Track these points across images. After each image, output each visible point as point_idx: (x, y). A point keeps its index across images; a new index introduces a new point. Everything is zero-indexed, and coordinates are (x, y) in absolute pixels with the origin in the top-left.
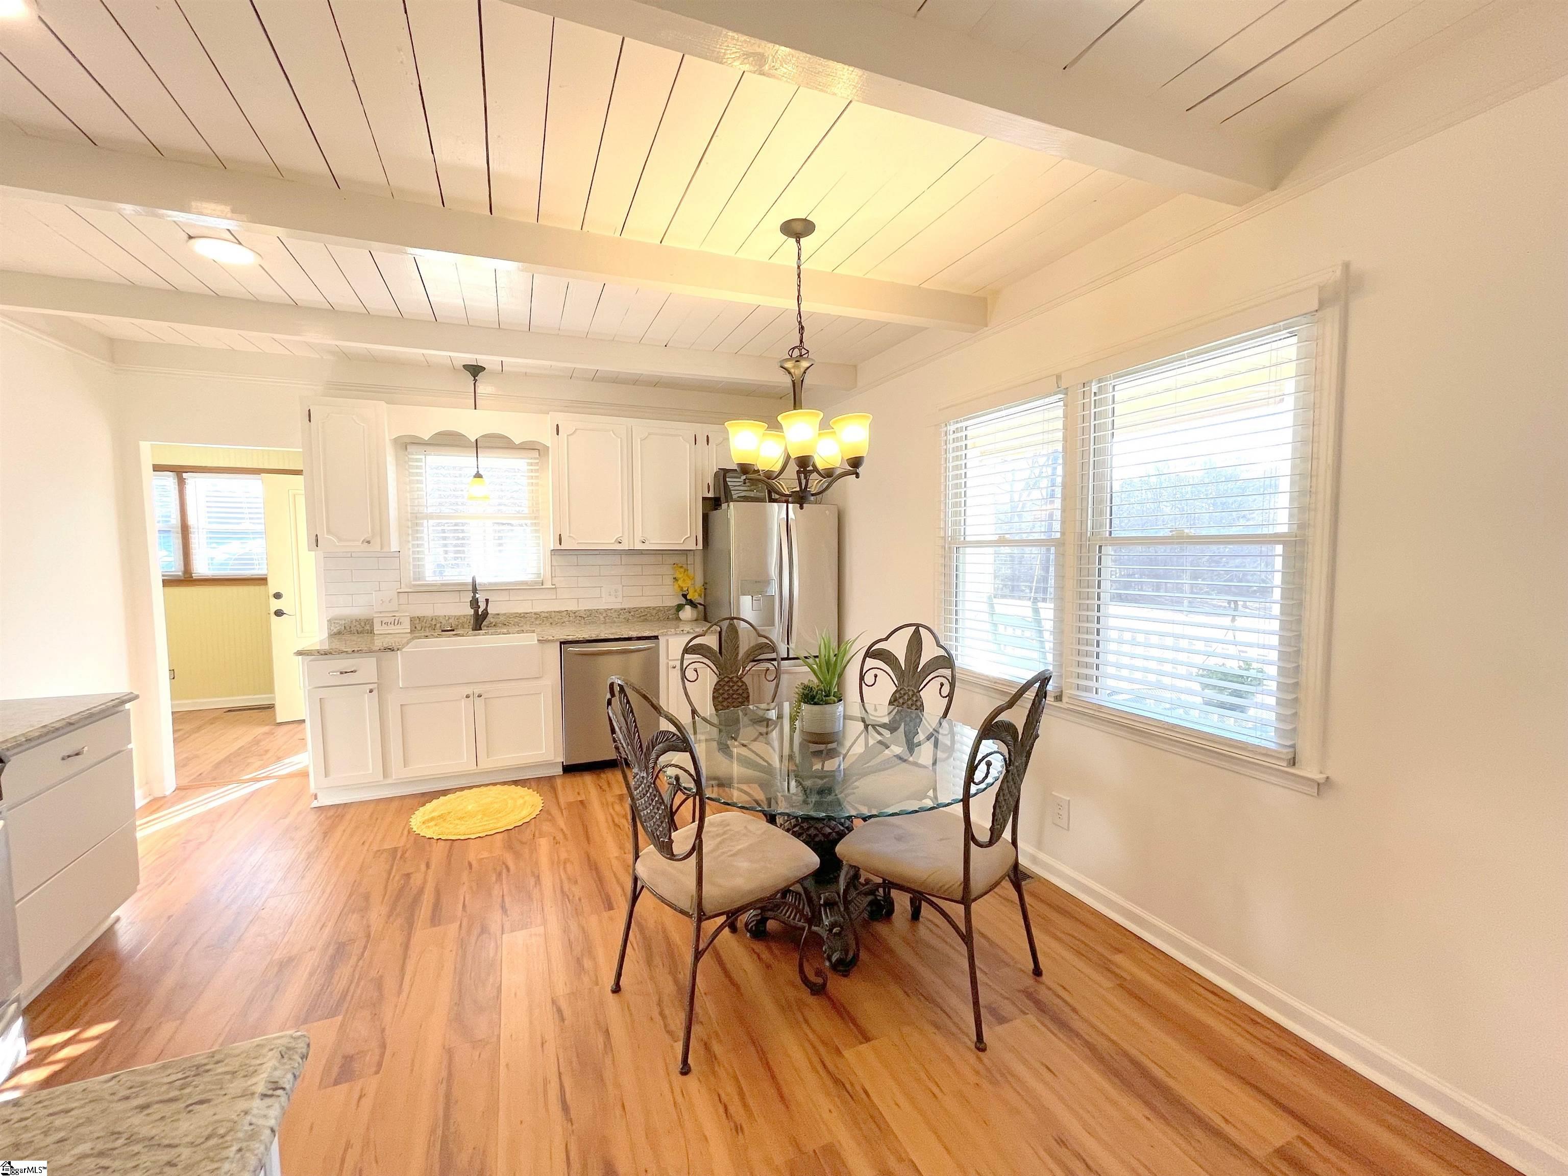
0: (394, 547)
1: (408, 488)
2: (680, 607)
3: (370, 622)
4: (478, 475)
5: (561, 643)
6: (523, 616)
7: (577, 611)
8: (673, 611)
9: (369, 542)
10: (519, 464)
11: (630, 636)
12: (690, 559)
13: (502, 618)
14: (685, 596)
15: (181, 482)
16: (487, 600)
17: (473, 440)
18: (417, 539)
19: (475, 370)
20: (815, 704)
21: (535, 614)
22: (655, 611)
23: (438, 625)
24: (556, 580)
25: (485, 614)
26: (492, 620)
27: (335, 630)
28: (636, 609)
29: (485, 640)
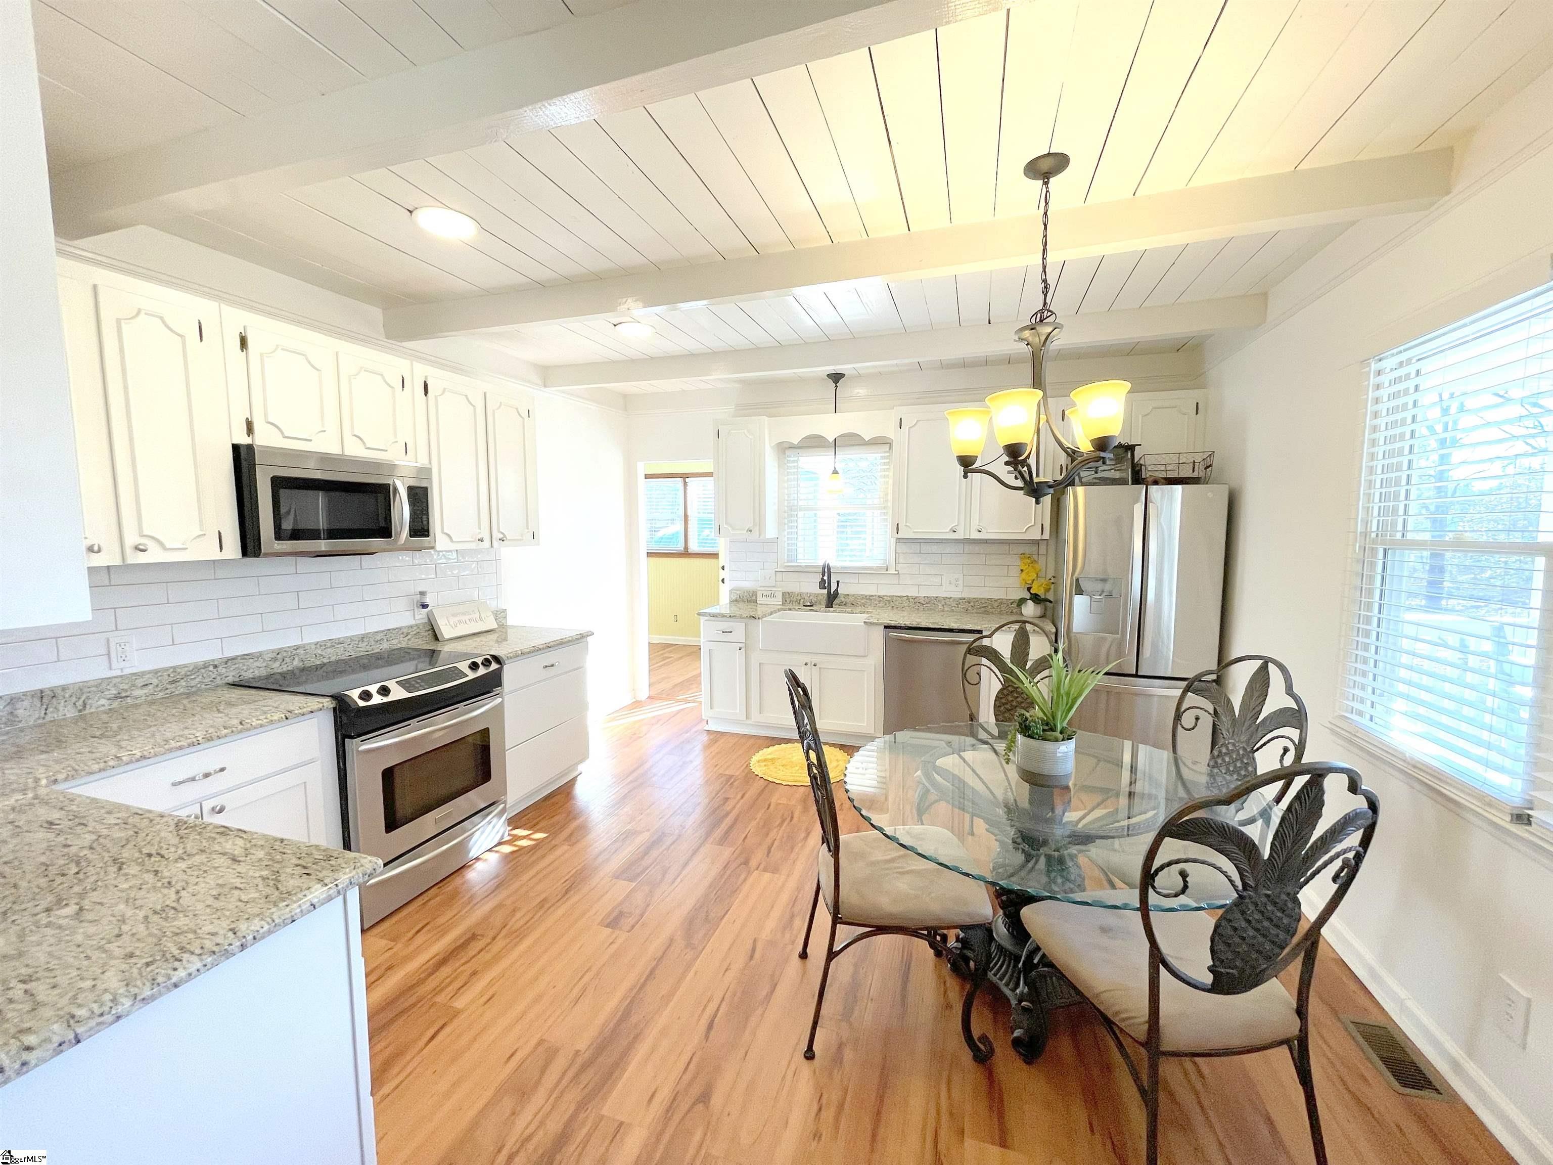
0: (771, 532)
1: (786, 485)
2: (1022, 601)
3: (755, 593)
4: (835, 472)
5: (886, 627)
6: (869, 598)
7: (916, 597)
8: (1015, 605)
9: (751, 531)
10: (873, 457)
11: (951, 627)
12: (1043, 550)
13: (852, 599)
14: (1029, 589)
15: (685, 484)
16: (838, 582)
17: (831, 440)
18: (791, 527)
19: (836, 378)
20: (1029, 736)
21: (879, 597)
22: (996, 604)
23: (802, 600)
24: (899, 567)
25: (836, 594)
26: (843, 599)
27: (734, 598)
28: (977, 600)
29: (833, 618)
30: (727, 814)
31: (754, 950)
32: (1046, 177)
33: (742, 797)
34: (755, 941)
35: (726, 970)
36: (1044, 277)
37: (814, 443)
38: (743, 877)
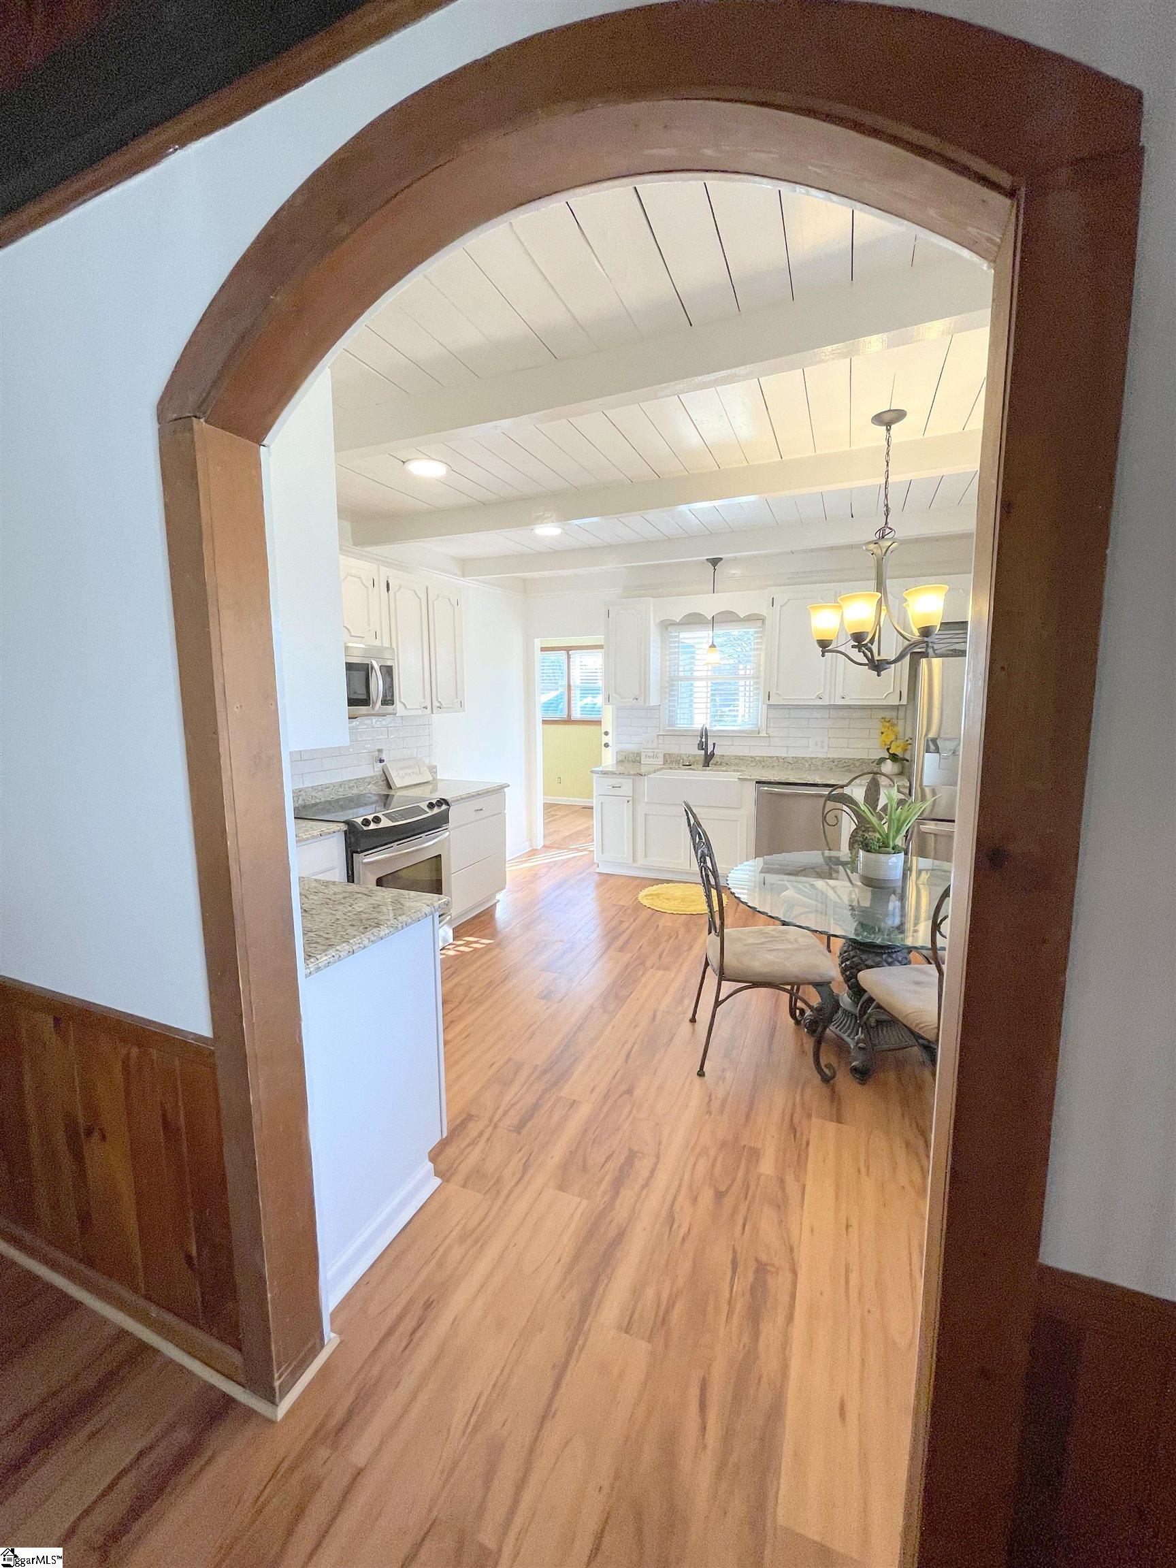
0: (654, 701)
1: (668, 658)
2: (882, 760)
3: (639, 755)
4: (713, 646)
5: (757, 782)
6: (742, 759)
7: (785, 758)
8: (874, 764)
9: (637, 699)
10: (749, 632)
11: (815, 782)
12: (901, 714)
13: (726, 759)
14: (888, 749)
15: (569, 657)
16: (714, 744)
17: (710, 618)
18: (672, 696)
19: (715, 562)
21: (751, 757)
22: (858, 764)
23: (681, 761)
24: (770, 731)
25: (713, 754)
26: (718, 760)
27: (620, 759)
28: (840, 760)
29: (709, 775)
30: (624, 932)
31: (654, 1016)
32: (888, 425)
33: (635, 920)
34: (655, 1011)
35: (636, 1026)
36: (886, 502)
37: (694, 620)
38: (641, 973)
